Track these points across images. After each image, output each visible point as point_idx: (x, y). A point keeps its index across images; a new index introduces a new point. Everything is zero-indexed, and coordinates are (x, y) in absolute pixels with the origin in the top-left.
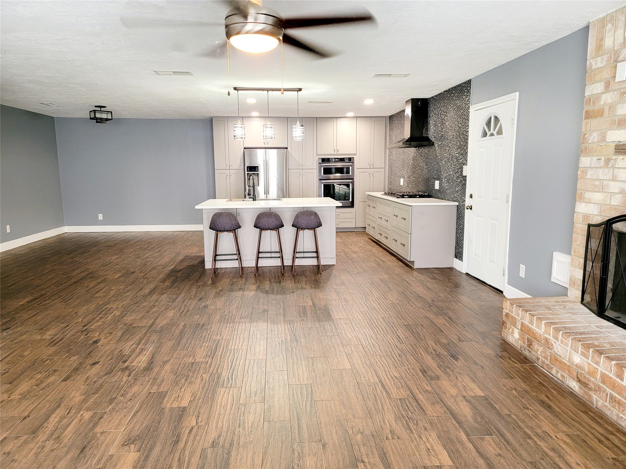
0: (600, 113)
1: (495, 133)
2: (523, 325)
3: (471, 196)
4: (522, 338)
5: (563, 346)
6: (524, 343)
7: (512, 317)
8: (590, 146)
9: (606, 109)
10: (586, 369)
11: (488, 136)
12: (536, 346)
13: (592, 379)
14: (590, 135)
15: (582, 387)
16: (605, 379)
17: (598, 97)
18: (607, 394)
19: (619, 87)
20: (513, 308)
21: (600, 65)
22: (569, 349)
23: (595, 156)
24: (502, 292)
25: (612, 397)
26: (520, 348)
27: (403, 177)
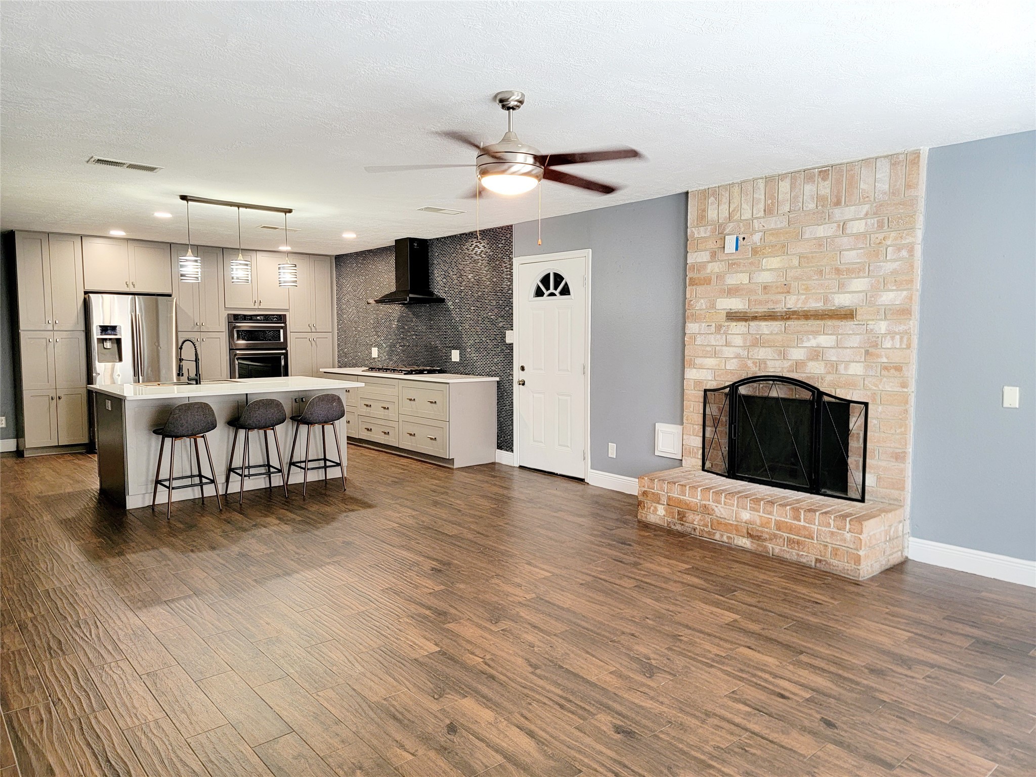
0: (707, 281)
1: (557, 292)
2: (669, 498)
3: (523, 368)
4: (669, 512)
5: (728, 507)
6: (674, 518)
7: (653, 493)
8: (697, 312)
9: (714, 278)
10: (758, 522)
11: (545, 295)
12: (690, 516)
13: (766, 530)
14: (697, 302)
15: (754, 541)
16: (779, 526)
17: (703, 265)
18: (784, 539)
19: (726, 258)
20: (654, 484)
21: (703, 235)
22: (735, 508)
23: (703, 322)
24: (582, 480)
25: (789, 540)
26: (668, 524)
27: (379, 346)
